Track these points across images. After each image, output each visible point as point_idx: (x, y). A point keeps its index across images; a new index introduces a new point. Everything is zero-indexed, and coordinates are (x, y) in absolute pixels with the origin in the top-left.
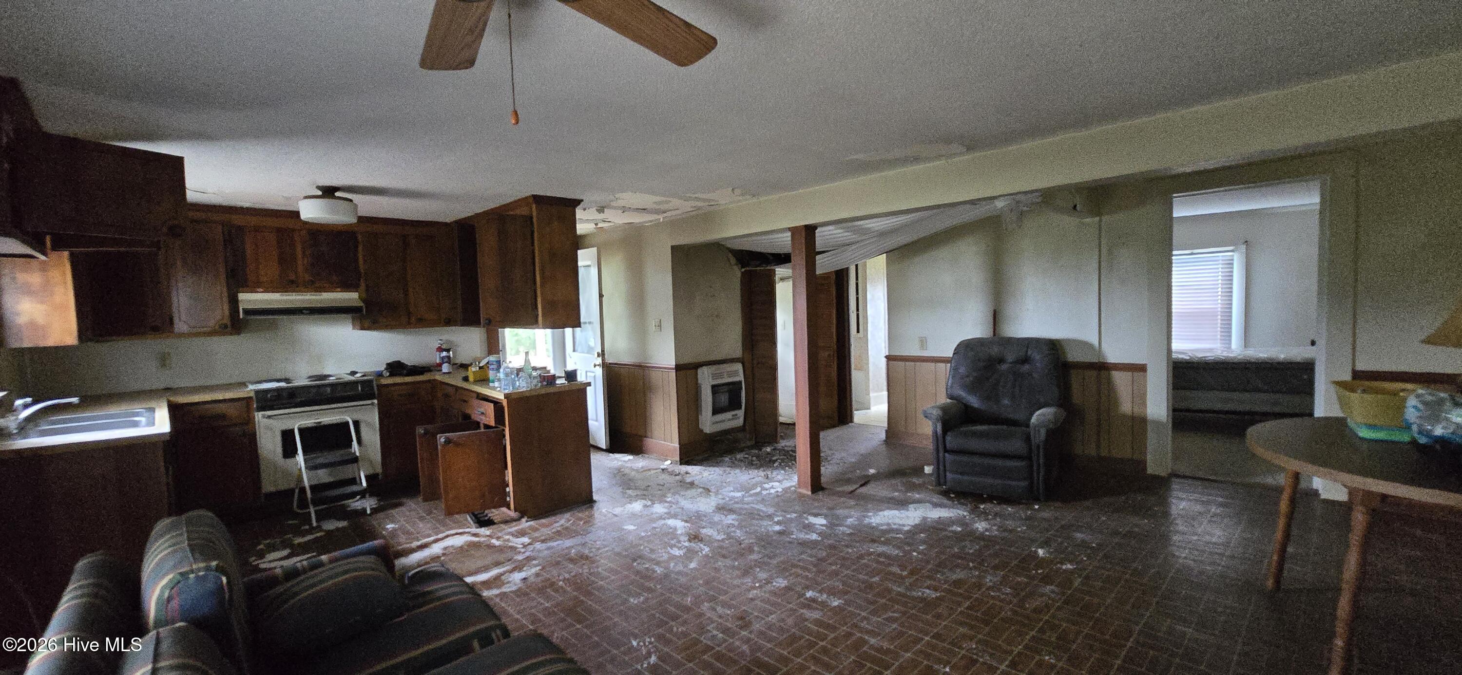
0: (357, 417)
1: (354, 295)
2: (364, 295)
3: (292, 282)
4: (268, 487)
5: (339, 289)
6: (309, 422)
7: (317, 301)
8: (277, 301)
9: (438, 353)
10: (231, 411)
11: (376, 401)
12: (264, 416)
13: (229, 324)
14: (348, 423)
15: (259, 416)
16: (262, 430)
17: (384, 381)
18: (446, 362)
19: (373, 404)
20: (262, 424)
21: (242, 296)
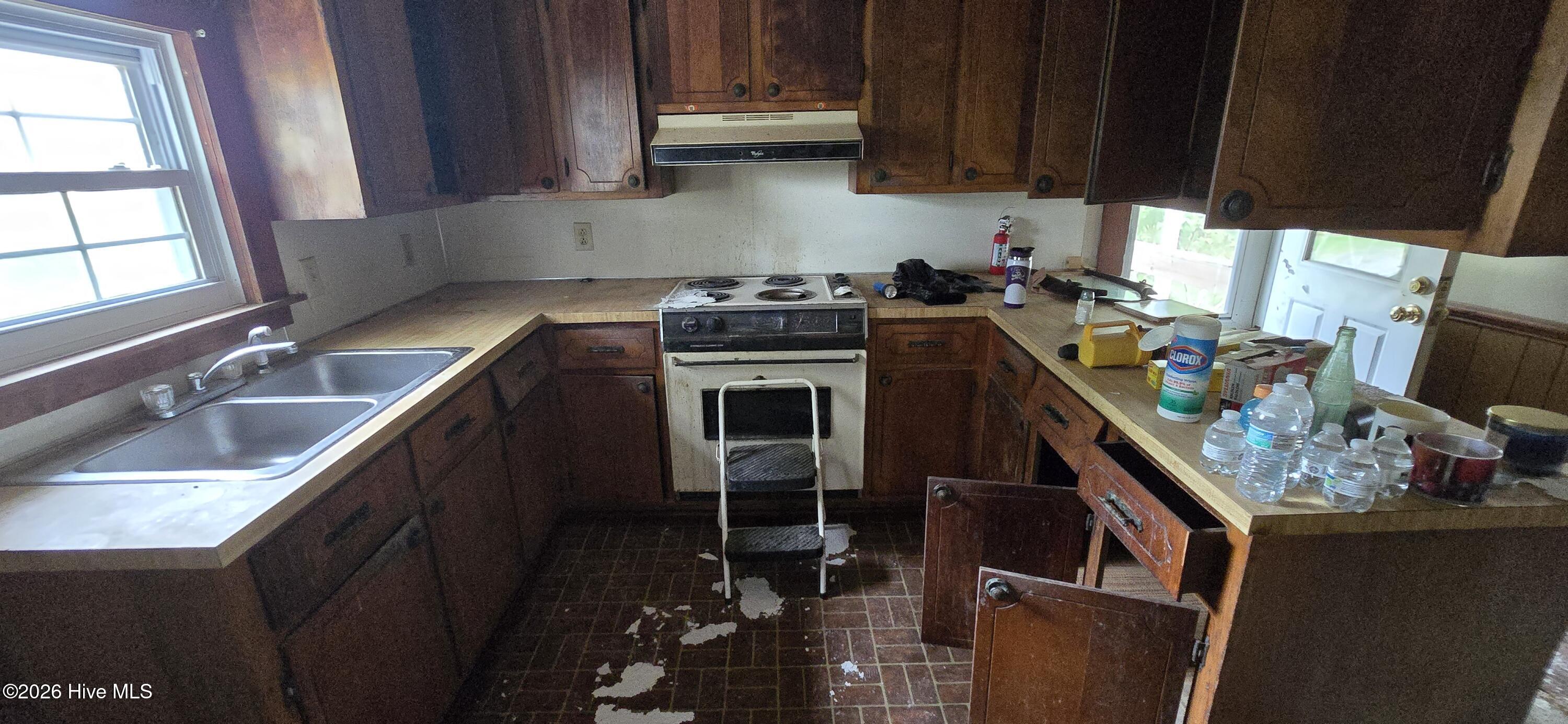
0: (825, 382)
1: (849, 117)
2: (868, 120)
3: (742, 90)
4: (682, 483)
5: (822, 105)
6: (744, 381)
7: (780, 129)
8: (714, 130)
9: (997, 245)
10: (631, 342)
11: (863, 353)
12: (678, 363)
13: (641, 177)
14: (808, 390)
15: (668, 358)
16: (672, 384)
17: (885, 312)
18: (1016, 281)
19: (858, 357)
20: (672, 375)
21: (664, 122)
